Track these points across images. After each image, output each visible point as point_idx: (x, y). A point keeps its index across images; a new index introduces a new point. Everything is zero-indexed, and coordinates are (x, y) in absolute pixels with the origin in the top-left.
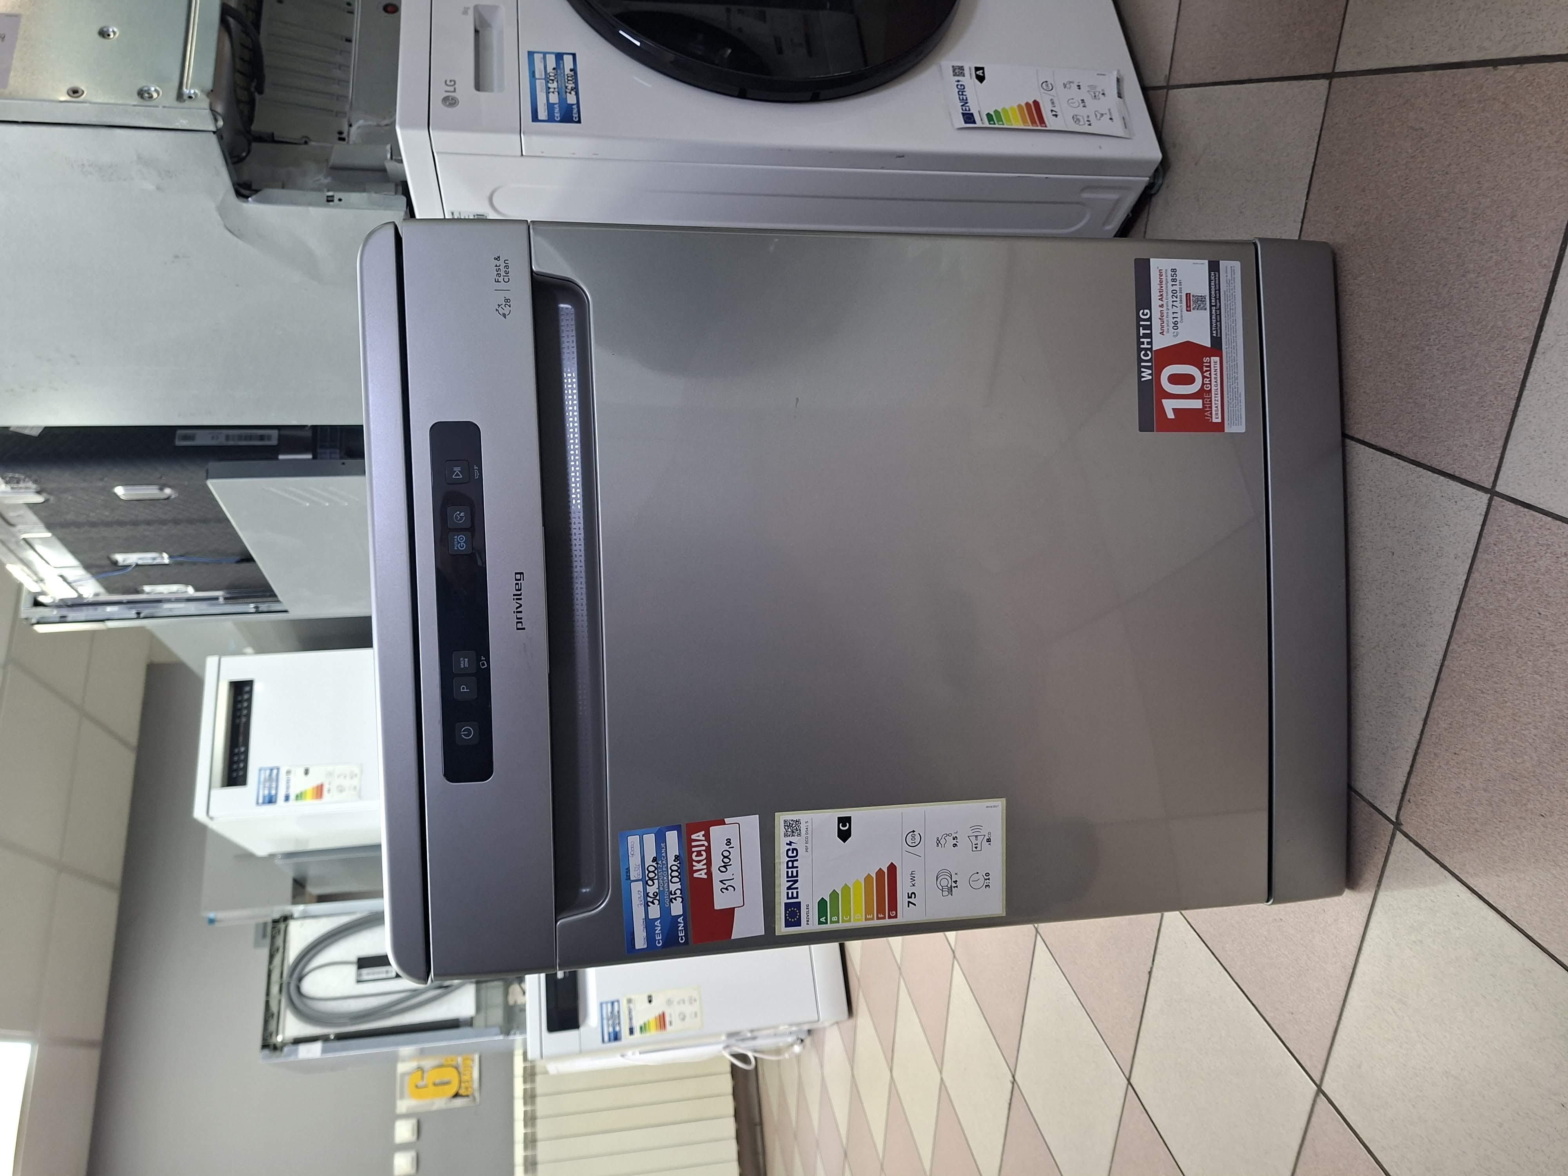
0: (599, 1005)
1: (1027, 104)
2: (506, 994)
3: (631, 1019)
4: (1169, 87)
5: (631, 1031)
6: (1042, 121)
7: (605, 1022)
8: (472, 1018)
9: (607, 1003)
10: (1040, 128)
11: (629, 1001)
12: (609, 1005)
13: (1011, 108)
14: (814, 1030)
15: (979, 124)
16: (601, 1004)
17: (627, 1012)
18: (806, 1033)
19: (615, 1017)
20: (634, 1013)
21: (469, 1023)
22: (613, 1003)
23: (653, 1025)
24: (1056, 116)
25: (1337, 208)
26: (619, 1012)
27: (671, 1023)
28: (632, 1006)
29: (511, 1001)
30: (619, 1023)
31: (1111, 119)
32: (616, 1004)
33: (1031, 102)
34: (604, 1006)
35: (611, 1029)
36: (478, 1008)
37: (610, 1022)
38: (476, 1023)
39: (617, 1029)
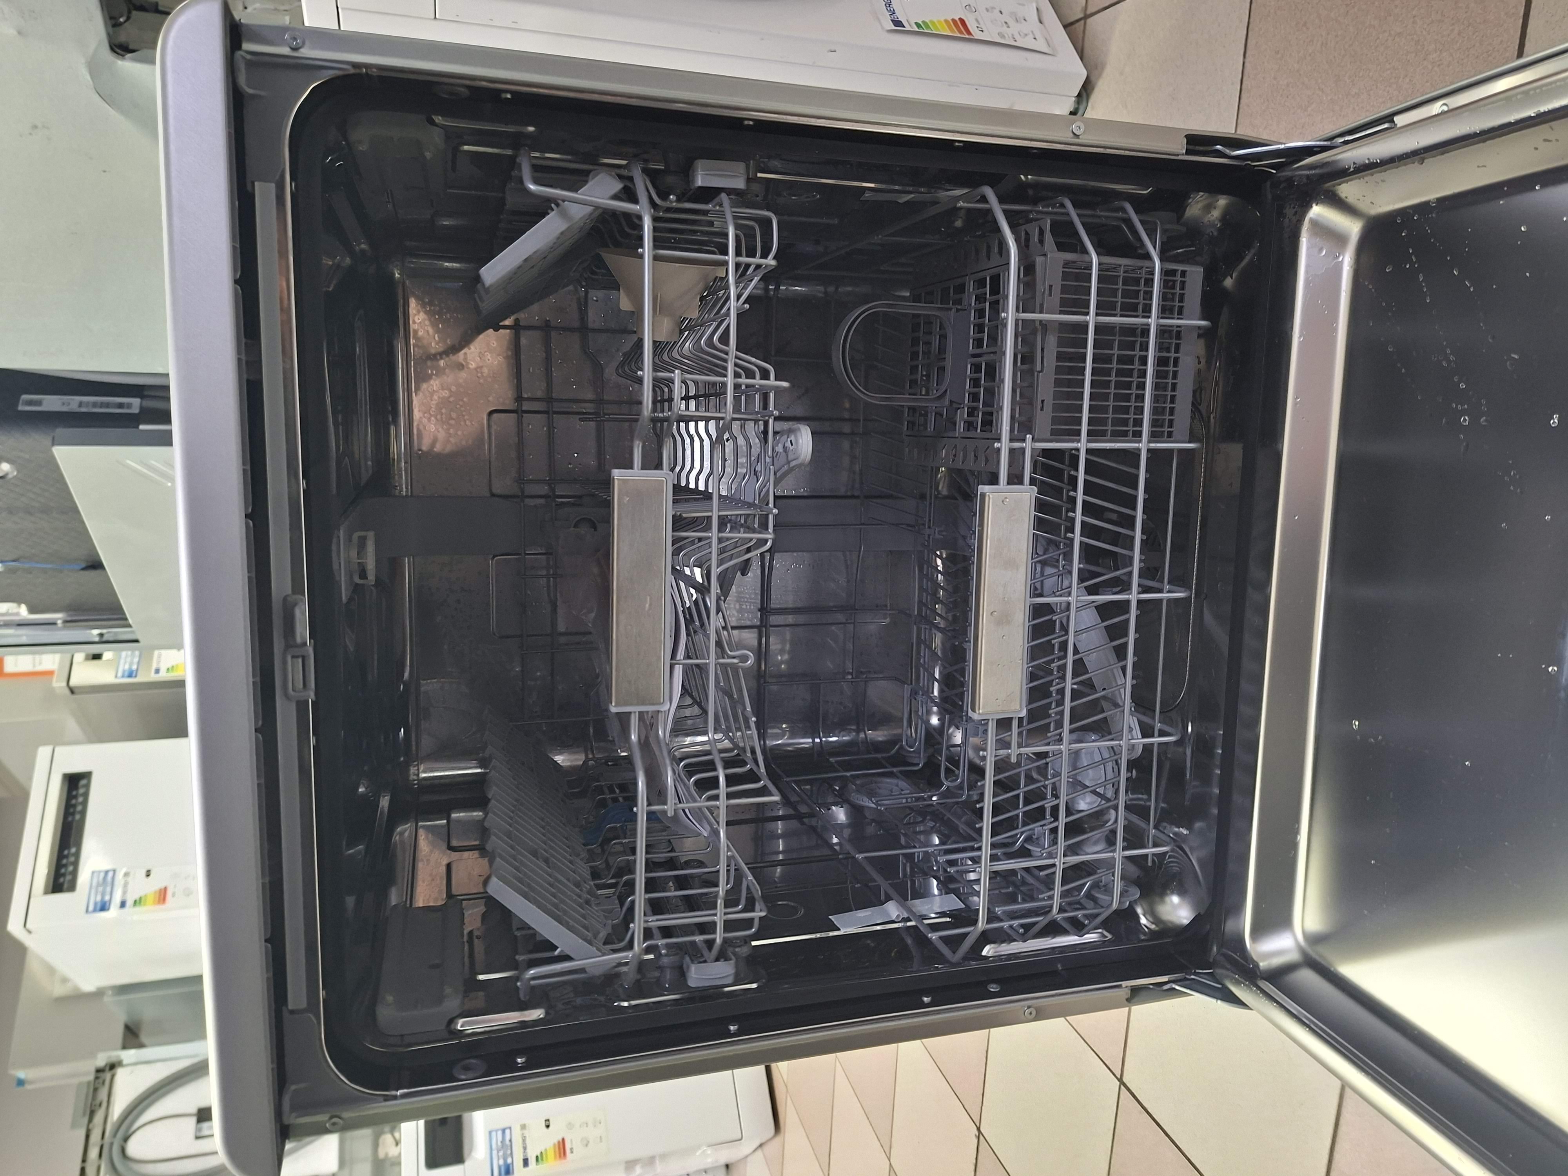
0: (487, 1134)
1: (954, 20)
2: (376, 1145)
3: (525, 1148)
4: (1086, 17)
5: (526, 1162)
6: (969, 33)
7: (495, 1153)
8: (334, 1173)
9: (497, 1131)
10: (967, 36)
11: (523, 1127)
12: (500, 1133)
13: (939, 22)
14: (732, 1164)
15: (908, 28)
16: (490, 1133)
17: (521, 1141)
18: (724, 1170)
19: (506, 1147)
20: (528, 1141)
22: (504, 1131)
23: (551, 1154)
24: (982, 31)
26: (510, 1141)
27: (572, 1151)
28: (526, 1132)
29: (381, 1154)
30: (511, 1154)
31: (1035, 38)
32: (507, 1131)
33: (957, 19)
34: (494, 1134)
35: (501, 1162)
36: (342, 1163)
37: (501, 1153)
39: (509, 1161)
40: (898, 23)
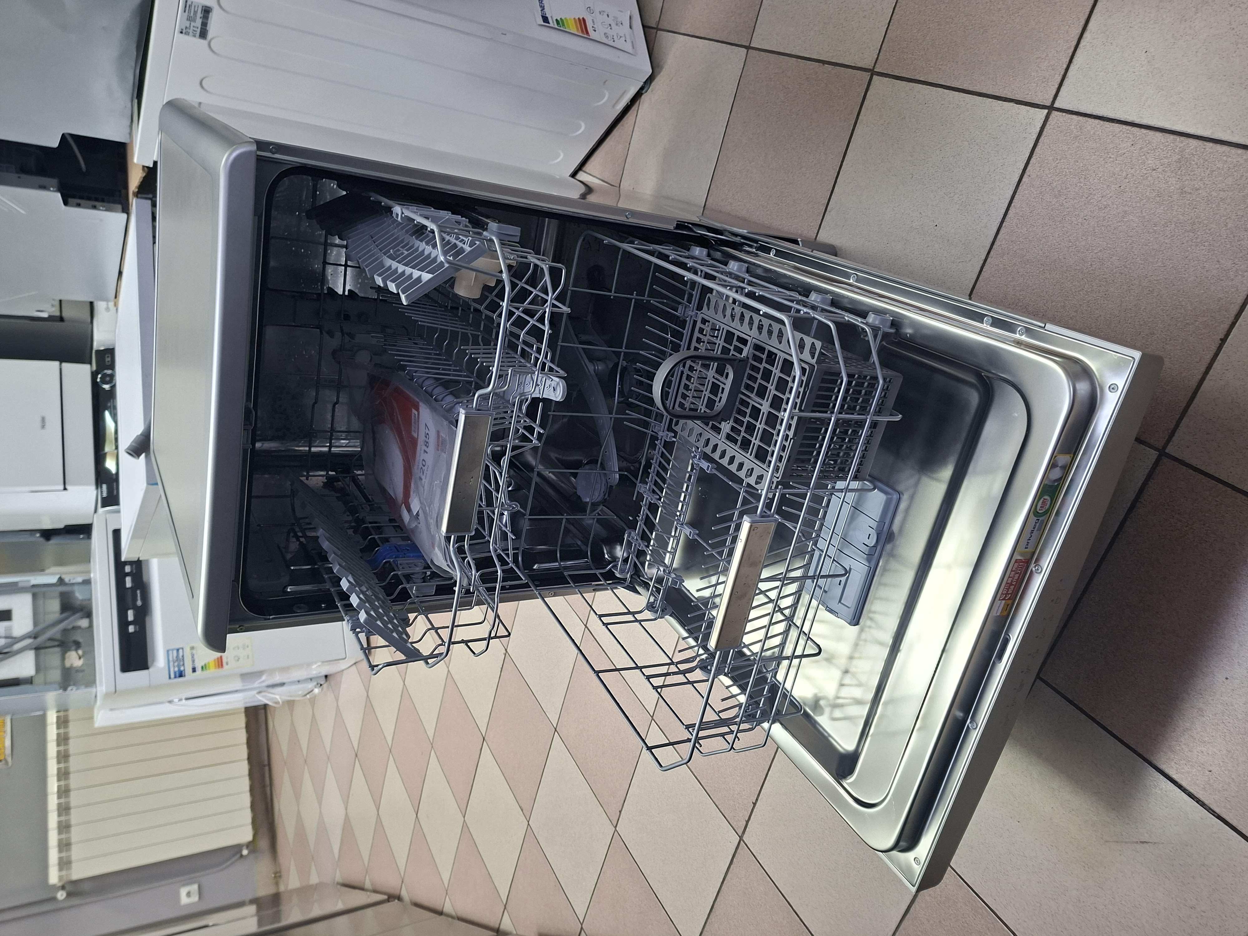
0: (166, 653)
1: (579, 19)
2: (63, 659)
3: (193, 661)
4: (658, 29)
5: (194, 670)
6: (587, 33)
7: (171, 664)
8: (32, 677)
9: (173, 650)
10: (585, 36)
11: (192, 648)
12: (175, 652)
13: (570, 19)
14: (330, 675)
15: (551, 25)
16: (168, 651)
17: (190, 657)
18: (324, 678)
19: (180, 660)
20: (195, 657)
21: (29, 681)
22: (178, 650)
23: (212, 665)
24: (595, 31)
25: (745, 122)
26: (183, 656)
27: (227, 664)
28: (194, 652)
29: (68, 664)
30: (183, 665)
31: (625, 41)
32: (181, 651)
33: (581, 18)
34: (171, 652)
35: (176, 669)
36: (38, 669)
37: (176, 664)
38: (35, 681)
39: (182, 668)
40: (545, 19)
